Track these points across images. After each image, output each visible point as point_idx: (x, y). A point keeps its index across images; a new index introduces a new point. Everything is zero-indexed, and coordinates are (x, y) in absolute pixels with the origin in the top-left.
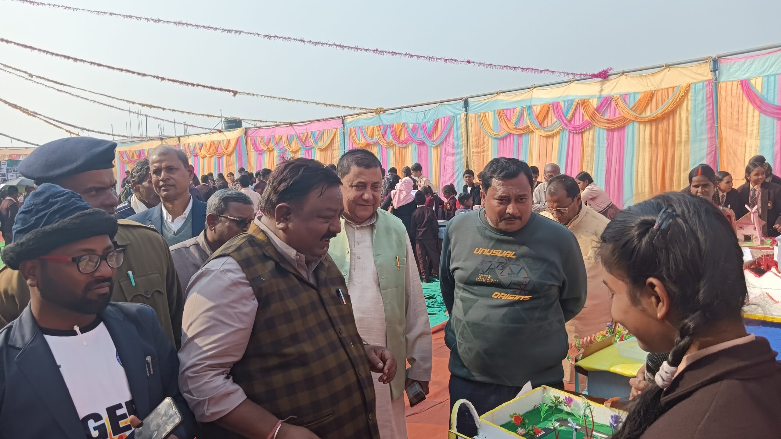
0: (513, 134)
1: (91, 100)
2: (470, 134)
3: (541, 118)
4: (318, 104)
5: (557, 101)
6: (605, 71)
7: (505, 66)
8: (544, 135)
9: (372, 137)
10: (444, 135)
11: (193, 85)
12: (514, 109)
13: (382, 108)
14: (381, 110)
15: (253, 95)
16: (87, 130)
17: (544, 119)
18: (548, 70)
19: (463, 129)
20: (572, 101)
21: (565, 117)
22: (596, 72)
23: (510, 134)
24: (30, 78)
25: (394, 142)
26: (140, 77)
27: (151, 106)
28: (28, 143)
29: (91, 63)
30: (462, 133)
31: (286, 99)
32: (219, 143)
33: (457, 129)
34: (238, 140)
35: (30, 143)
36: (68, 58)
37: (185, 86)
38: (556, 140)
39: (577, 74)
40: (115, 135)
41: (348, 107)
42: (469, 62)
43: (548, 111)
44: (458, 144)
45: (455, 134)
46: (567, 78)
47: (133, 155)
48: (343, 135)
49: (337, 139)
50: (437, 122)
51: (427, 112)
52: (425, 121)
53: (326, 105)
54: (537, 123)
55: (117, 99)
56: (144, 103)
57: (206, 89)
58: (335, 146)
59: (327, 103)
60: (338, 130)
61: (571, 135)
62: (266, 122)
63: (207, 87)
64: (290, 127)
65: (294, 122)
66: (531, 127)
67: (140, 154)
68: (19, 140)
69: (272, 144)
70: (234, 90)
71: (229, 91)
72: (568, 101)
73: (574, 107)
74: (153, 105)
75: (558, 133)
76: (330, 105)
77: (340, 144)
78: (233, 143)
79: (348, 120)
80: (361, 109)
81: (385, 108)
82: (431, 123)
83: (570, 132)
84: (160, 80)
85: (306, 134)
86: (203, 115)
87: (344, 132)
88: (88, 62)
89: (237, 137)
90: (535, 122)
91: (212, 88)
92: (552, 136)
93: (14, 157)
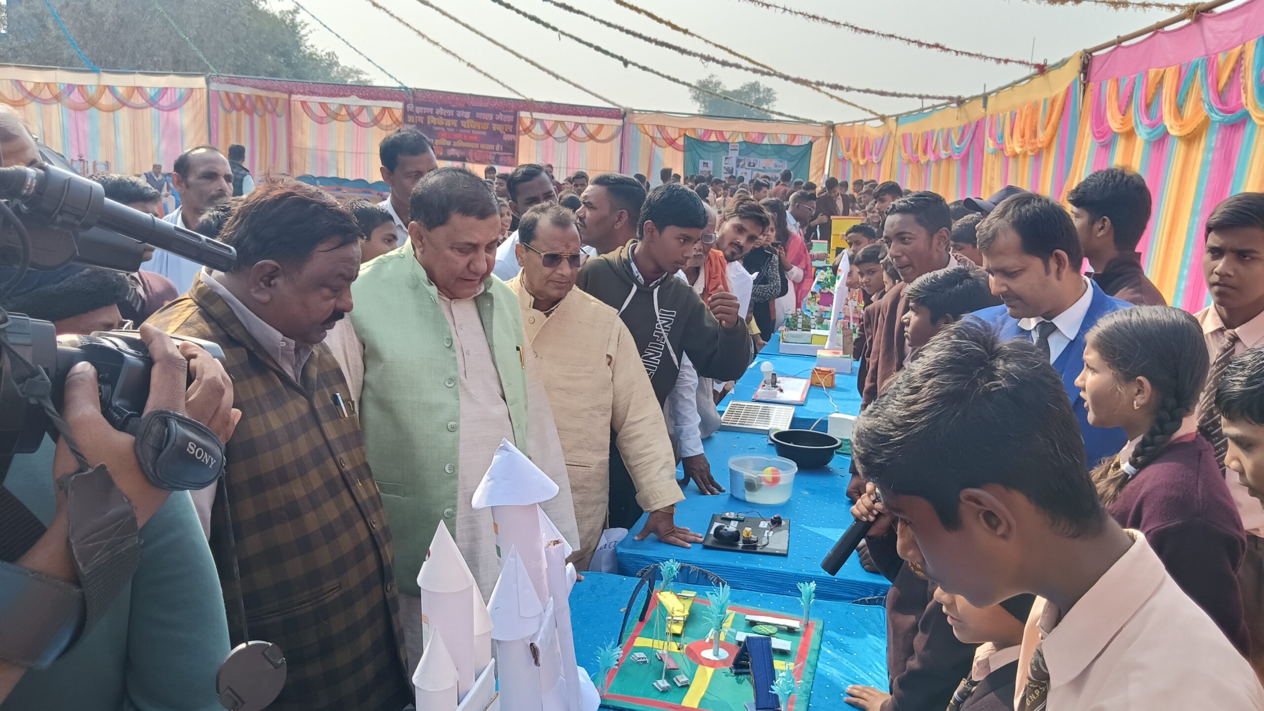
34: (1067, 97)
89: (1067, 84)
93: (753, 137)
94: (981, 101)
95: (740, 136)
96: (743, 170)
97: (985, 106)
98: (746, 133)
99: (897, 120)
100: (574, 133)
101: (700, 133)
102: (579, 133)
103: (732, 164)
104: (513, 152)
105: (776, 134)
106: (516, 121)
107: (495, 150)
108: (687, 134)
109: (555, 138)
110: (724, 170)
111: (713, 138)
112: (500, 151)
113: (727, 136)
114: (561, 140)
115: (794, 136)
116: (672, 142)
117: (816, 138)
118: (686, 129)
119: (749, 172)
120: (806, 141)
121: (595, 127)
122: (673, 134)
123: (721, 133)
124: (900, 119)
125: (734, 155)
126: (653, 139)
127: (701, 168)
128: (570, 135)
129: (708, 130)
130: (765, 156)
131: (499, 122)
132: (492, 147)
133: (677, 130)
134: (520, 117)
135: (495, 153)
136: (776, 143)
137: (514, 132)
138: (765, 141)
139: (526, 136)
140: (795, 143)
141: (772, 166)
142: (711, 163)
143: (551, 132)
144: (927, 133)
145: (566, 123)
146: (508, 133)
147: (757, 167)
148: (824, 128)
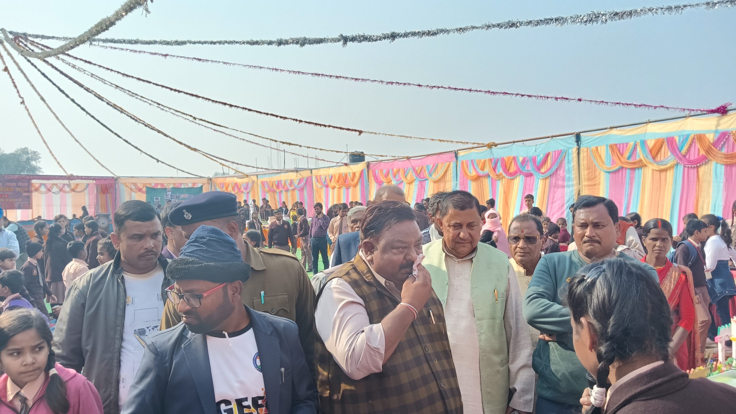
0: (626, 168)
1: (241, 139)
2: (582, 167)
3: (654, 152)
4: (433, 140)
5: (672, 136)
6: (723, 107)
7: (617, 103)
8: (657, 169)
9: (483, 169)
10: (554, 168)
11: (325, 126)
12: (627, 144)
13: (494, 143)
14: (493, 144)
15: (375, 133)
16: (236, 164)
17: (657, 154)
18: (662, 107)
19: (574, 163)
20: (688, 136)
21: (680, 152)
22: (714, 108)
23: (622, 168)
24: (194, 121)
25: (504, 174)
26: (282, 119)
27: (290, 144)
28: (189, 173)
29: (243, 108)
30: (573, 166)
31: (404, 136)
32: (346, 175)
33: (569, 162)
34: (362, 172)
35: (191, 174)
36: (225, 104)
37: (319, 127)
38: (670, 174)
39: (693, 110)
40: (259, 168)
41: (461, 142)
42: (580, 100)
43: (662, 146)
44: (569, 177)
45: (567, 168)
46: (683, 114)
47: (273, 185)
48: (455, 168)
49: (449, 172)
50: (547, 155)
51: (538, 146)
52: (536, 154)
53: (441, 141)
54: (650, 157)
55: (263, 138)
56: (284, 141)
57: (336, 129)
58: (447, 177)
59: (442, 139)
60: (451, 163)
61: (686, 169)
62: (386, 156)
63: (337, 128)
64: (407, 161)
65: (411, 156)
66: (644, 161)
67: (278, 184)
68: (183, 171)
69: (391, 176)
70: (360, 130)
71: (355, 131)
72: (683, 136)
73: (689, 141)
74: (292, 143)
75: (672, 167)
76: (444, 141)
77: (453, 176)
78: (358, 175)
79: (461, 154)
80: (473, 143)
81: (497, 142)
82: (541, 156)
83: (684, 166)
84: (298, 122)
85: (421, 167)
86: (332, 151)
87: (457, 165)
88: (241, 108)
89: (361, 169)
90: (648, 156)
91: (341, 128)
92: (666, 170)
93: (177, 186)
94: (310, 171)
95: (171, 185)
96: (174, 200)
97: (311, 173)
98: (174, 184)
99: (257, 177)
100: (63, 189)
101: (153, 185)
102: (67, 189)
103: (169, 197)
104: (29, 201)
105: (187, 183)
106: (30, 184)
107: (18, 202)
108: (147, 186)
109: (53, 193)
110: (165, 201)
111: (159, 187)
112: (21, 202)
113: (165, 185)
114: (56, 193)
115: (194, 184)
116: (140, 190)
117: (204, 184)
118: (146, 184)
119: (177, 200)
120: (199, 185)
121: (75, 185)
122: (140, 186)
123: (162, 184)
124: (259, 176)
125: (169, 193)
126: (131, 189)
127: (155, 200)
128: (61, 190)
129: (157, 184)
130: (182, 193)
131: (19, 187)
132: (16, 200)
133: (142, 184)
134: (32, 184)
135: (18, 203)
136: (187, 187)
137: (30, 192)
138: (183, 187)
139: (36, 193)
140: (195, 187)
141: (186, 197)
142: (159, 198)
143: (50, 189)
144: (278, 181)
145: (58, 184)
146: (25, 192)
147: (180, 198)
148: (206, 180)
